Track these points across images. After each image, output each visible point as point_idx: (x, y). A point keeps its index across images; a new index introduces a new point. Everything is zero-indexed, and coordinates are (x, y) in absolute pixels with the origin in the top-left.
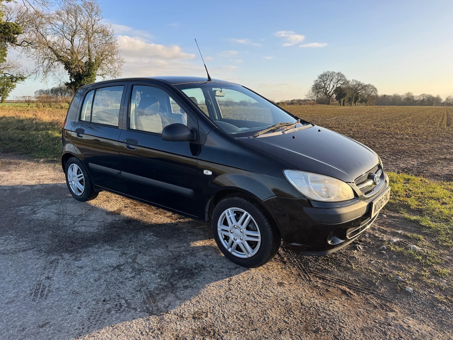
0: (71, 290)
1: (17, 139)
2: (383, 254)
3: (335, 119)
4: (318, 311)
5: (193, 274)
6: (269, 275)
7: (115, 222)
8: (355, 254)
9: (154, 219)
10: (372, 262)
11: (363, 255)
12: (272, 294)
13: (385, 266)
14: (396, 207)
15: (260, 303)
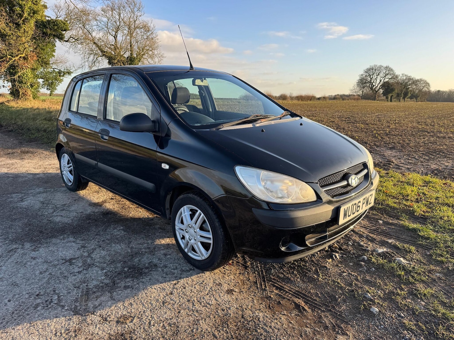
0: (13, 280)
1: (43, 129)
2: (361, 265)
3: (376, 116)
4: (256, 326)
5: (141, 274)
6: (222, 280)
7: (92, 213)
8: (328, 263)
9: (133, 213)
10: (344, 274)
11: (337, 266)
12: (215, 302)
13: (357, 280)
14: (398, 212)
15: (197, 311)
